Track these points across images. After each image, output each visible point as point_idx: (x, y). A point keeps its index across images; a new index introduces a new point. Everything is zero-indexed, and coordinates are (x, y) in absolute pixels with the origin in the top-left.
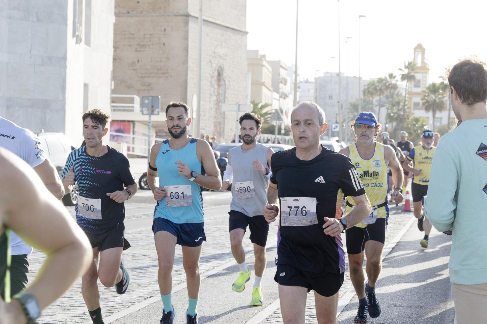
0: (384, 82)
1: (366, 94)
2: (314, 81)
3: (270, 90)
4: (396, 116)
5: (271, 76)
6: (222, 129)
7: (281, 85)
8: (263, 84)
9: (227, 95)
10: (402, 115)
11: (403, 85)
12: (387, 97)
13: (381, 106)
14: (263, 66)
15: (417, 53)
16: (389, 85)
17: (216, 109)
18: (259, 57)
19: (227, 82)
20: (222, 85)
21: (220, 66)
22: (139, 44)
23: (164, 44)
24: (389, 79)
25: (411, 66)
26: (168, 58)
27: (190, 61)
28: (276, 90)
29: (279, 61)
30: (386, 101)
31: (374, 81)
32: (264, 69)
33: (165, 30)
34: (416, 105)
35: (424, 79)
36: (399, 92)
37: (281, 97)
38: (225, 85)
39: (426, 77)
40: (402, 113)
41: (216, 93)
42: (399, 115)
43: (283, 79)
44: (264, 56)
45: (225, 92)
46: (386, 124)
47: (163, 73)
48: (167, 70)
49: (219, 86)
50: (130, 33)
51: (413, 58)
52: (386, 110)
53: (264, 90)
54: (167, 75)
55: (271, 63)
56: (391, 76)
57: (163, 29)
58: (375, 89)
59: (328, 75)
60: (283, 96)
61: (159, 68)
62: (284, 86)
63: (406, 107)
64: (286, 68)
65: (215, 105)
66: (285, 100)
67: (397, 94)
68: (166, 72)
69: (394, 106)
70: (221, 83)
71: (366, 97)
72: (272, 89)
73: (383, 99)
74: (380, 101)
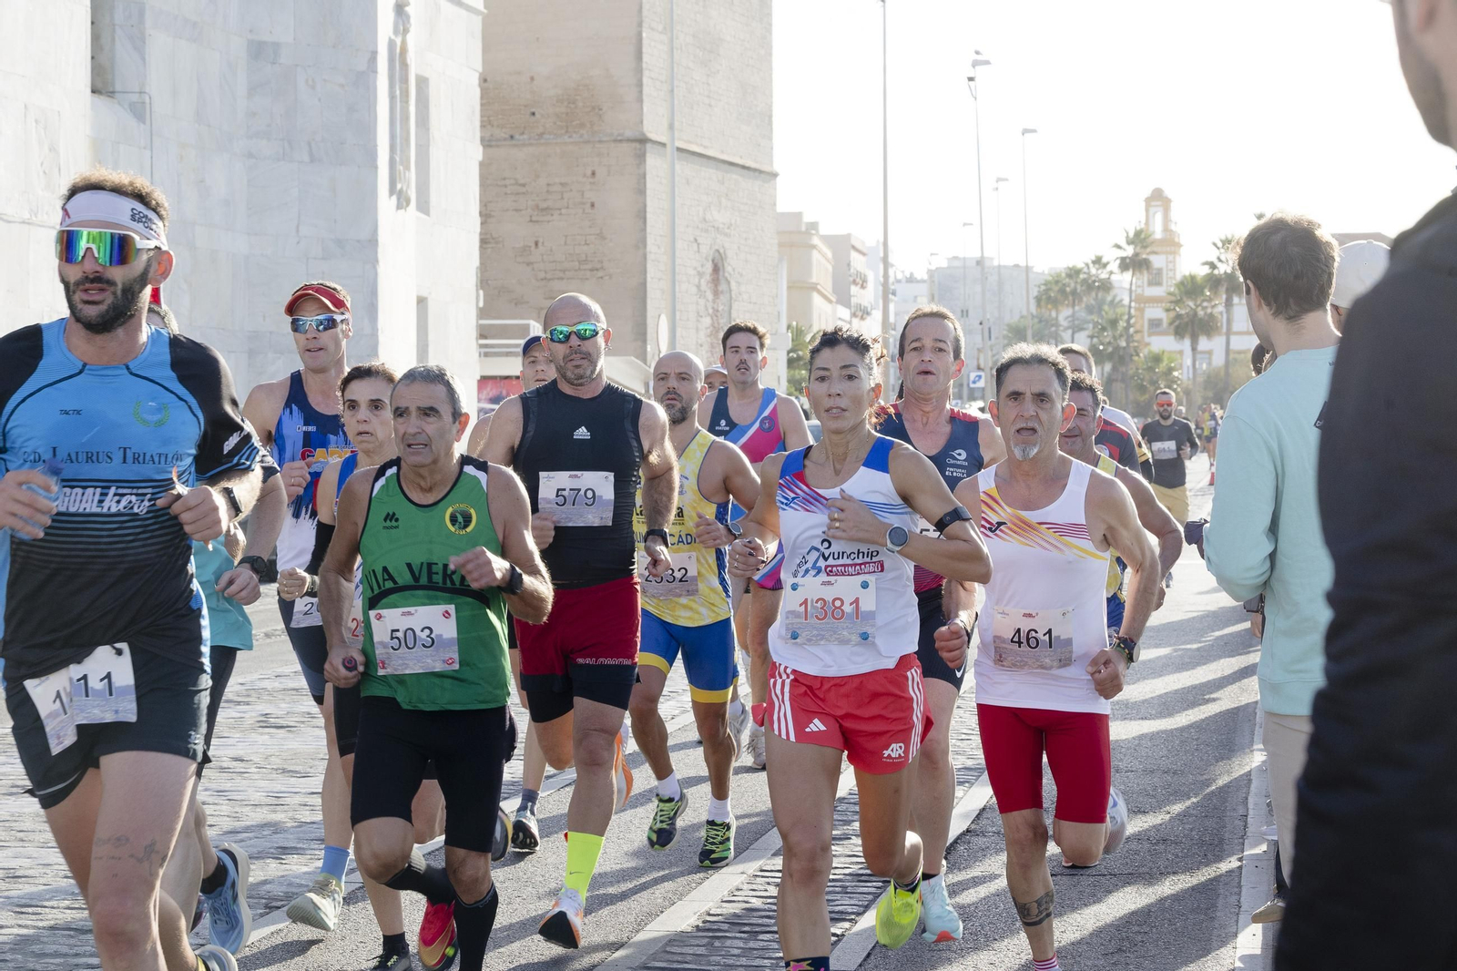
0: (1082, 276)
1: (1043, 303)
2: (926, 277)
3: (830, 302)
4: (1110, 349)
5: (830, 268)
7: (854, 289)
8: (814, 288)
10: (1124, 348)
11: (1123, 281)
12: (1090, 310)
14: (814, 247)
15: (1152, 210)
16: (1095, 281)
18: (803, 229)
19: (733, 285)
20: (722, 292)
21: (718, 251)
22: (537, 206)
23: (593, 205)
24: (1093, 271)
25: (1140, 239)
26: (601, 236)
27: (650, 241)
28: (844, 299)
29: (849, 236)
30: (1088, 318)
31: (1059, 275)
32: (815, 253)
33: (593, 174)
34: (1155, 324)
35: (1171, 266)
36: (1115, 297)
37: (854, 315)
38: (730, 291)
39: (1174, 262)
40: (1123, 344)
41: (711, 311)
42: (1117, 348)
43: (858, 274)
44: (814, 226)
45: (731, 308)
47: (592, 270)
48: (601, 262)
49: (716, 293)
50: (517, 184)
51: (1144, 221)
53: (817, 299)
54: (600, 274)
55: (830, 240)
56: (1098, 261)
57: (589, 172)
58: (1062, 291)
59: (956, 263)
60: (860, 314)
61: (583, 257)
62: (862, 291)
63: (1132, 330)
64: (865, 251)
65: (710, 336)
66: (863, 323)
67: (1112, 301)
68: (599, 266)
69: (1104, 329)
70: (720, 288)
71: (1043, 310)
72: (834, 300)
73: (1081, 315)
74: (1075, 319)
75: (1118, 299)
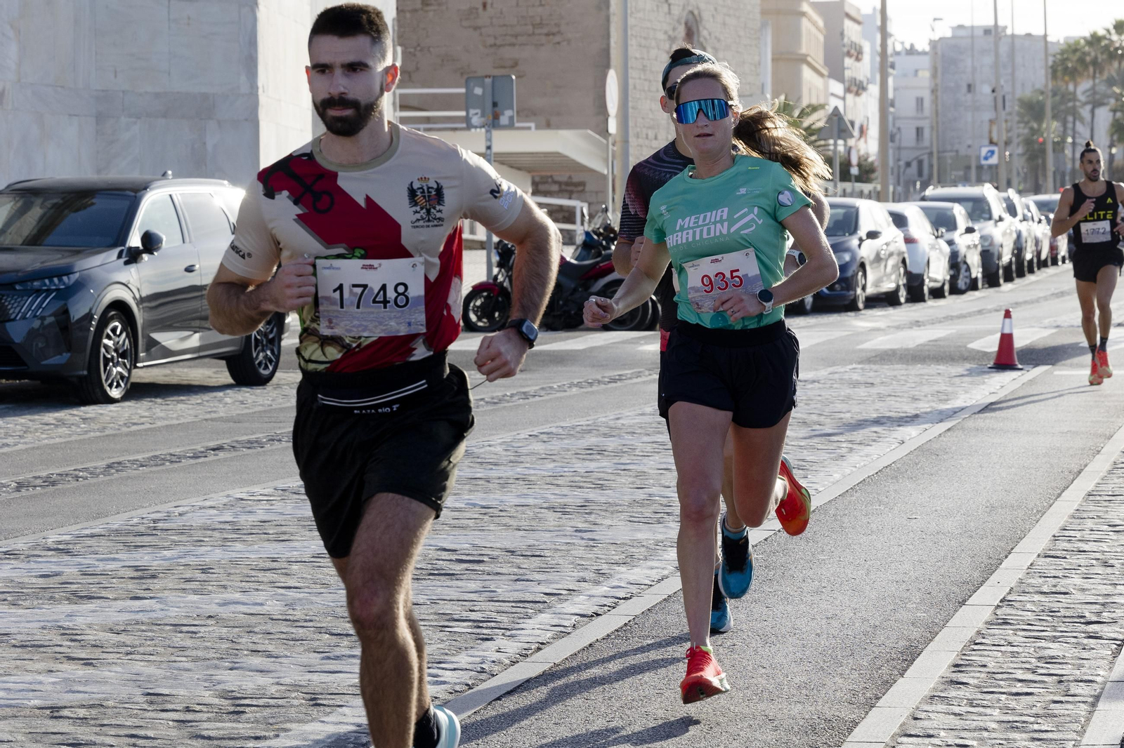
0: (1103, 43)
1: (1059, 74)
2: (927, 49)
3: (821, 75)
5: (821, 38)
7: (848, 62)
8: (803, 59)
13: (1096, 104)
14: (803, 14)
16: (1117, 49)
21: (692, 13)
24: (1115, 37)
27: (614, 1)
28: (836, 72)
31: (1077, 43)
32: (805, 21)
37: (848, 90)
43: (853, 44)
46: (1111, 146)
47: (547, 35)
48: (557, 25)
52: (1112, 114)
53: (807, 73)
54: (557, 39)
55: (822, 8)
58: (1081, 60)
59: (962, 33)
60: (855, 89)
61: (538, 20)
62: (857, 64)
64: (860, 19)
66: (858, 99)
68: (555, 30)
71: (1060, 83)
72: (825, 72)
73: (1102, 88)
74: (1095, 93)
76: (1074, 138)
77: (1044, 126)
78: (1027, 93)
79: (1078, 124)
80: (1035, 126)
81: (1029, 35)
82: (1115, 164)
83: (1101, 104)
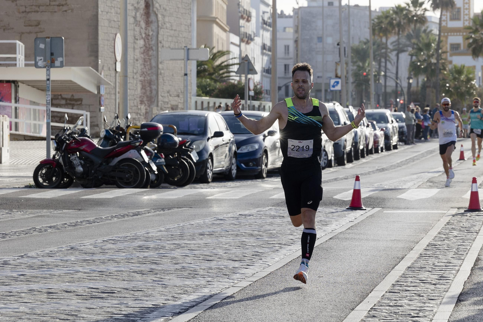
0: (404, 12)
2: (292, 14)
3: (225, 30)
4: (425, 65)
5: (225, 7)
6: (154, 92)
7: (242, 22)
8: (214, 21)
9: (160, 38)
10: (435, 64)
11: (435, 16)
12: (409, 37)
13: (400, 51)
16: (413, 16)
17: (145, 60)
19: (160, 17)
20: (152, 22)
24: (412, 9)
28: (235, 29)
30: (408, 43)
31: (388, 12)
34: (455, 47)
35: (466, 6)
36: (428, 27)
37: (242, 40)
38: (158, 21)
39: (469, 3)
40: (433, 61)
41: (144, 35)
42: (430, 64)
43: (245, 11)
45: (158, 33)
46: (409, 78)
47: (59, 6)
49: (148, 23)
52: (410, 57)
53: (216, 29)
54: (65, 8)
56: (416, 2)
58: (391, 23)
59: (314, 4)
60: (246, 40)
62: (247, 23)
63: (440, 51)
65: (143, 53)
66: (248, 46)
67: (425, 31)
68: (63, 3)
69: (420, 50)
70: (150, 20)
71: (376, 38)
72: (228, 29)
73: (403, 40)
74: (399, 44)
75: (429, 30)
76: (385, 72)
77: (367, 65)
78: (356, 43)
79: (388, 63)
80: (361, 64)
81: (357, 6)
82: (412, 89)
83: (403, 51)
